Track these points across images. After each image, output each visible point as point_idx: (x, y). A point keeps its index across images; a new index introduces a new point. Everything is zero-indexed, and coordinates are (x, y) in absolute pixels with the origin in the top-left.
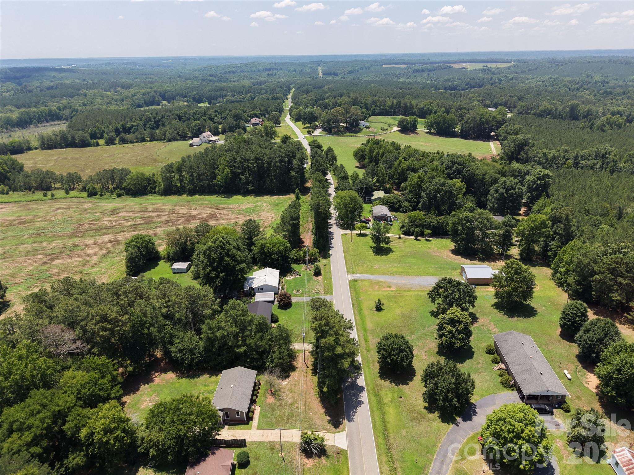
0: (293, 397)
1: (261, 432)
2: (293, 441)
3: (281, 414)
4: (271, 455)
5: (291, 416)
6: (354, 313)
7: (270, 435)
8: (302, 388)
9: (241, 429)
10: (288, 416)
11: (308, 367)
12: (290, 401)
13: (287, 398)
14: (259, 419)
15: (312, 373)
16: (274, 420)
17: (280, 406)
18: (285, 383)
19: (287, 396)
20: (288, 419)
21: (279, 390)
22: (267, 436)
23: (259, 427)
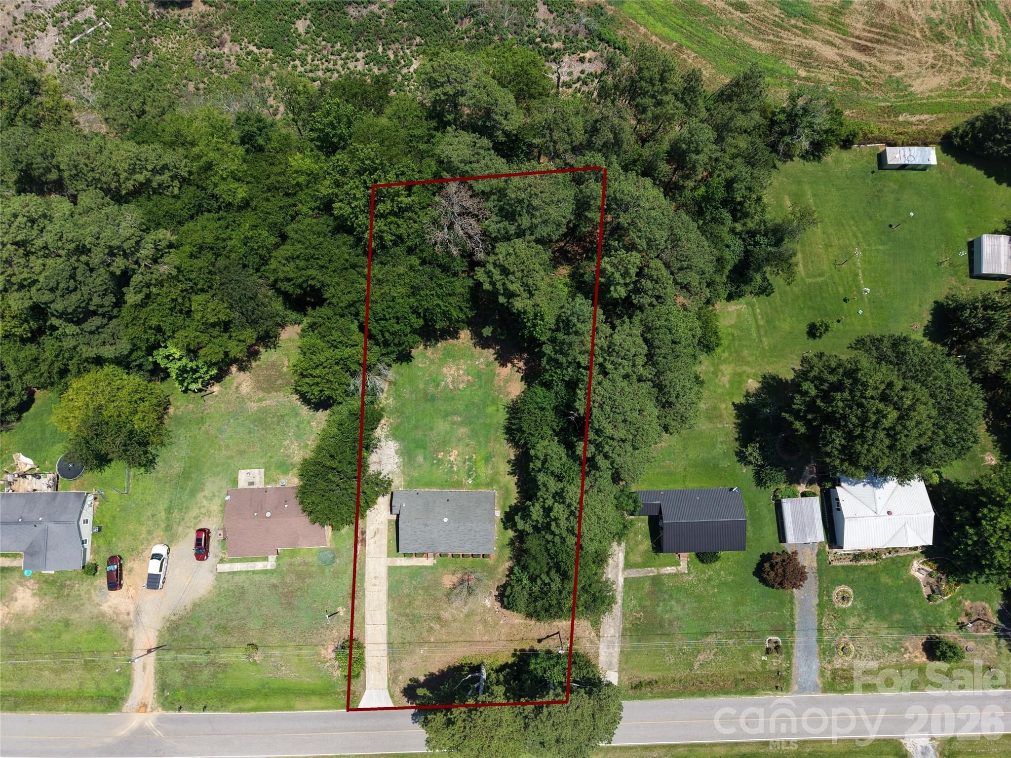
0: (455, 620)
1: (383, 572)
2: (367, 626)
3: (417, 603)
4: (340, 595)
5: (414, 620)
6: (737, 744)
7: (376, 588)
8: (479, 632)
9: (389, 541)
10: (413, 615)
11: (540, 641)
12: (445, 615)
13: (454, 610)
14: (408, 567)
15: (522, 650)
16: (406, 591)
17: (435, 599)
18: (489, 601)
19: (457, 608)
20: (407, 615)
21: (471, 591)
22: (375, 585)
23: (392, 570)
